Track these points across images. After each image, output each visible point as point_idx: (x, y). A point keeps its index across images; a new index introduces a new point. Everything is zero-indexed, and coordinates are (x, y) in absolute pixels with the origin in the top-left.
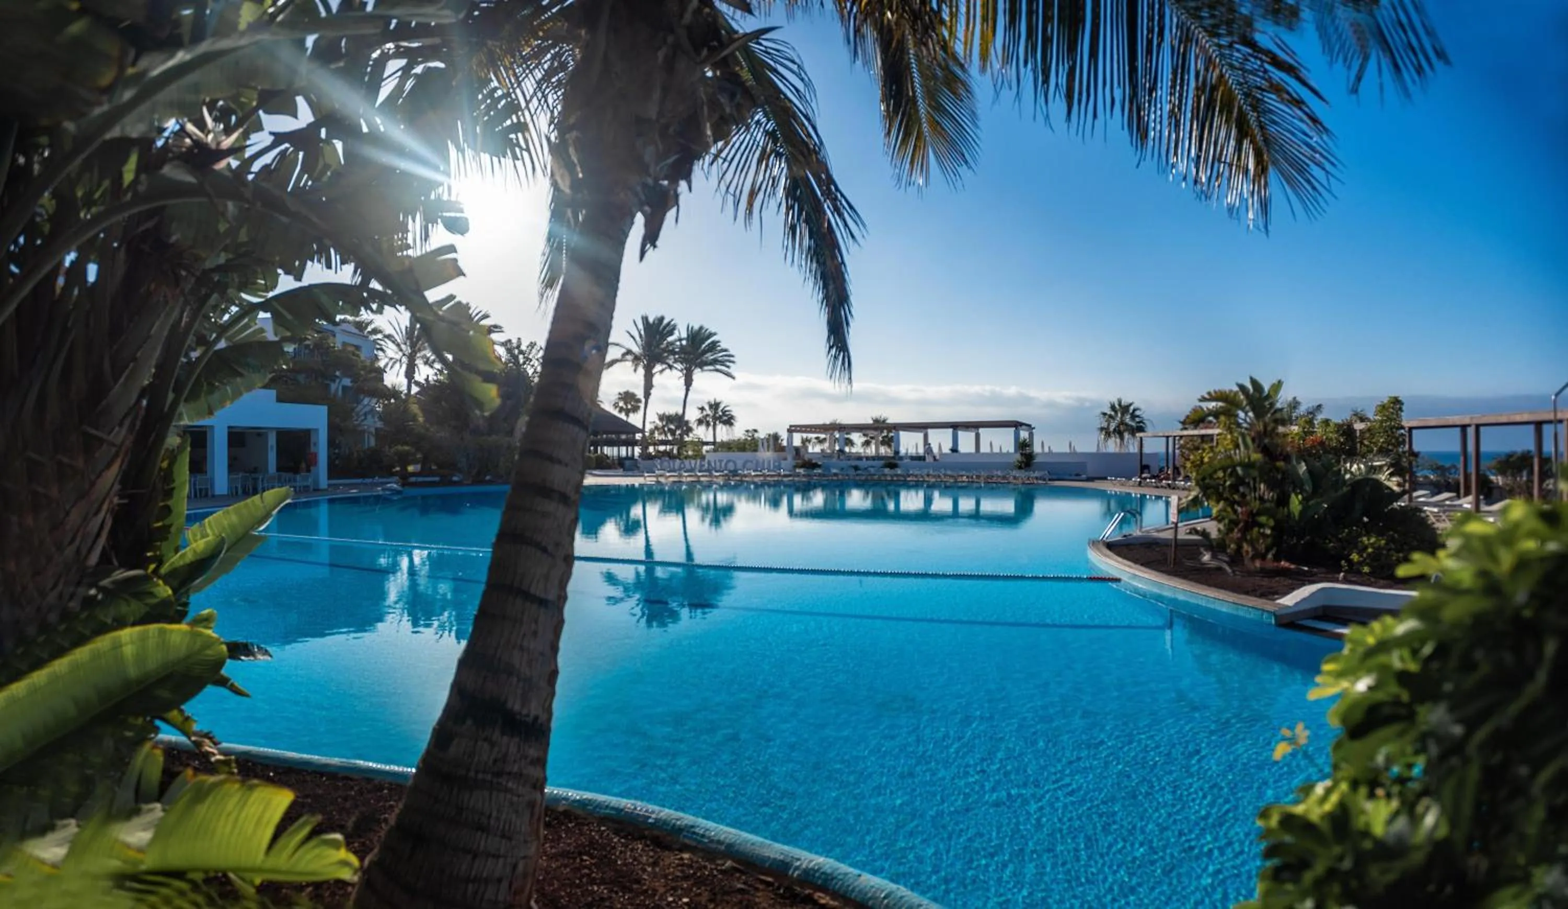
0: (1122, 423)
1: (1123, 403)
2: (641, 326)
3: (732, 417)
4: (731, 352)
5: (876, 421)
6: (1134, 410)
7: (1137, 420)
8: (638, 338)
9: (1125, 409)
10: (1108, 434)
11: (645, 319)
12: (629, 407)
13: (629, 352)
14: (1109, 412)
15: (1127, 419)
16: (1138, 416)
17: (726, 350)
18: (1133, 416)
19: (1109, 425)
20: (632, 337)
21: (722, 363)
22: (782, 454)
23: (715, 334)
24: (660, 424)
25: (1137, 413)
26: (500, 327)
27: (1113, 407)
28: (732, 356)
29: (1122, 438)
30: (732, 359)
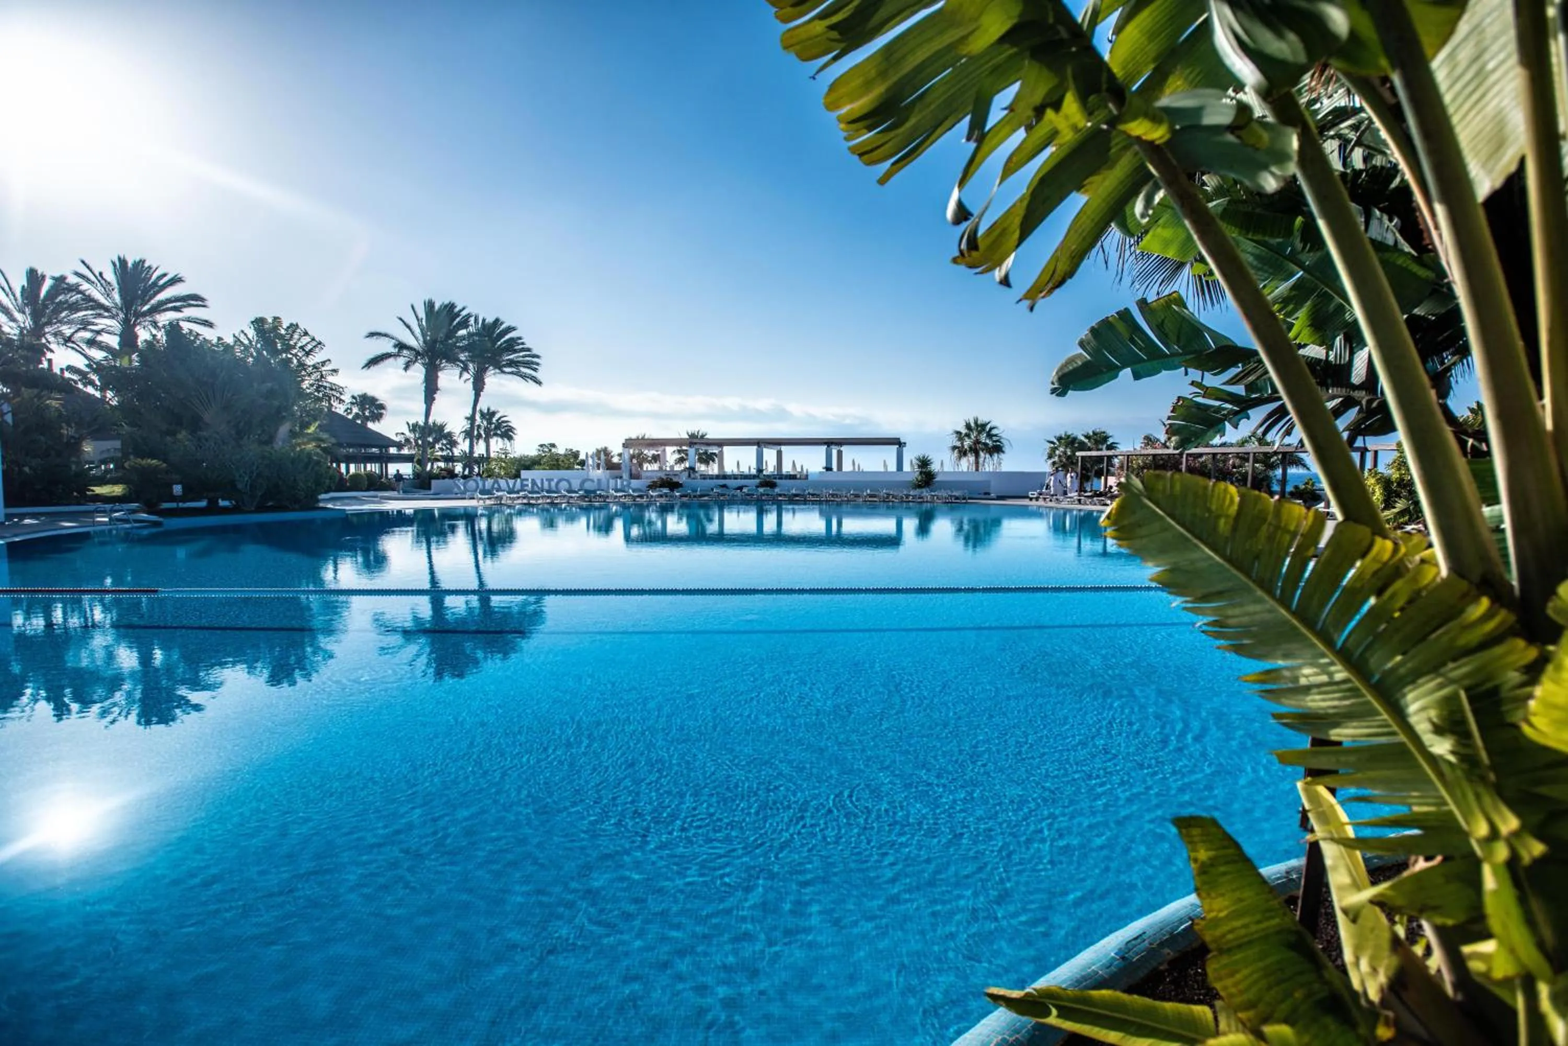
0: (977, 442)
1: (979, 422)
2: (422, 314)
3: (511, 429)
4: (535, 352)
5: (692, 436)
6: (991, 429)
7: (995, 438)
8: (417, 331)
9: (981, 427)
10: (963, 453)
11: (430, 305)
12: (367, 414)
13: (401, 346)
14: (964, 431)
15: (983, 438)
16: (996, 435)
17: (529, 350)
18: (990, 436)
19: (962, 444)
20: (408, 327)
21: (528, 365)
22: (616, 472)
23: (514, 329)
24: (411, 436)
25: (994, 432)
26: (202, 299)
27: (968, 426)
28: (538, 357)
29: (977, 456)
30: (535, 360)
